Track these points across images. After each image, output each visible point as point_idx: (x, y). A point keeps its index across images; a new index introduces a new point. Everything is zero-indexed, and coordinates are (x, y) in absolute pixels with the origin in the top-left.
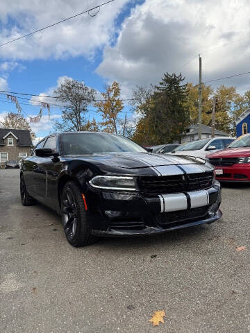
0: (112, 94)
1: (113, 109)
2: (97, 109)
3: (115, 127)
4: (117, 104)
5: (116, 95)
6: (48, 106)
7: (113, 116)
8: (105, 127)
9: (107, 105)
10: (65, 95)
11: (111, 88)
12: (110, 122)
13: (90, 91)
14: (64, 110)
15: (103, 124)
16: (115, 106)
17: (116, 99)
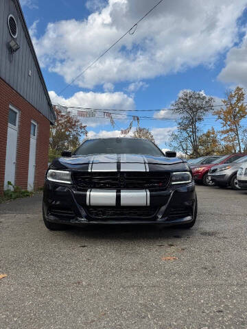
0: (234, 100)
1: (235, 116)
2: (216, 117)
3: (237, 135)
4: (239, 111)
5: (239, 100)
6: (138, 119)
7: (236, 123)
8: (226, 135)
9: (229, 112)
10: (181, 106)
11: (233, 93)
12: (231, 130)
13: (207, 99)
14: (180, 121)
15: (223, 132)
16: (238, 113)
17: (240, 105)
